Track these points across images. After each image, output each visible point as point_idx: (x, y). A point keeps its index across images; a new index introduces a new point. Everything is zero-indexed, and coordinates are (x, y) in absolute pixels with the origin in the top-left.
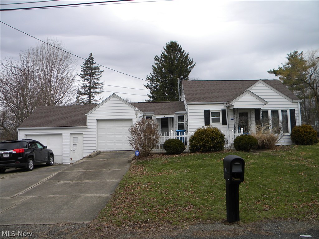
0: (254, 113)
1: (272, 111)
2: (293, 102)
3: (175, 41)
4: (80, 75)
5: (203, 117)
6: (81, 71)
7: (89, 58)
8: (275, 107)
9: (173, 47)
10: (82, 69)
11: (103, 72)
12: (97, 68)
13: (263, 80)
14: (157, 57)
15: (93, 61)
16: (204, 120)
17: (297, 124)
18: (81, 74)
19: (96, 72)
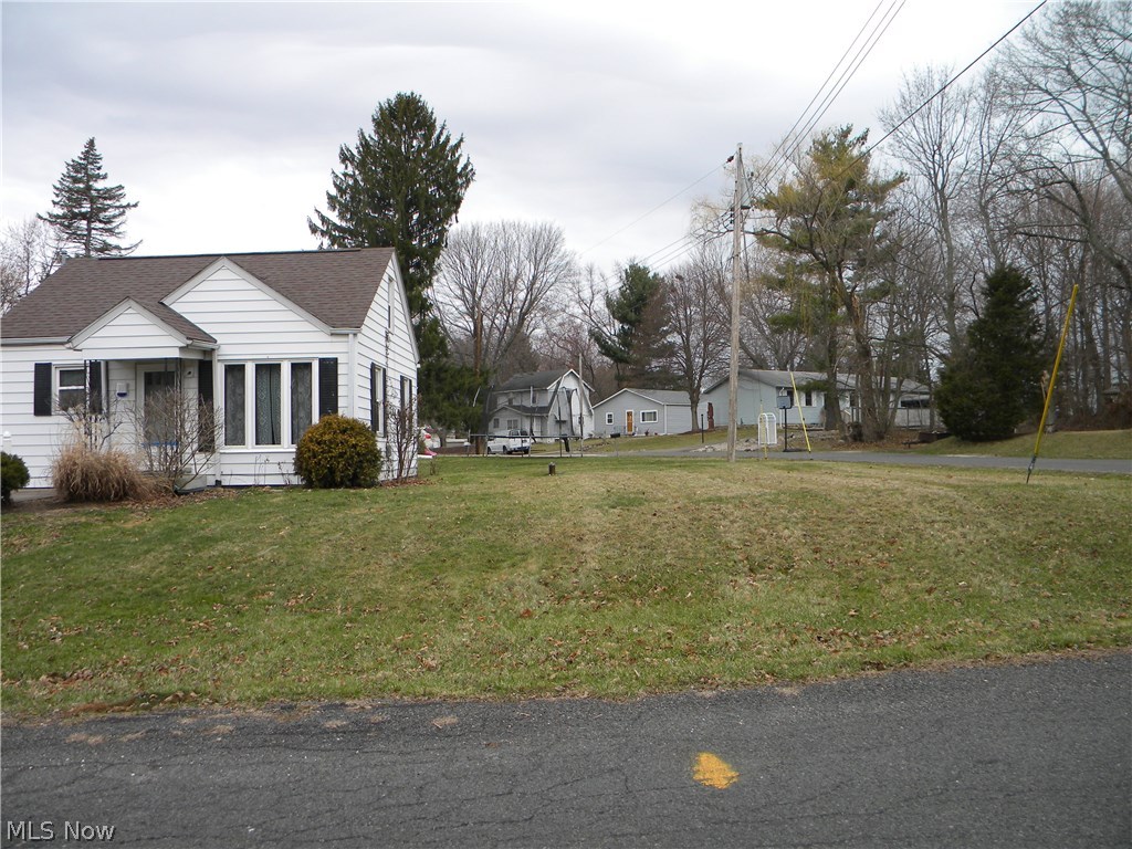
0: (196, 375)
2: (332, 334)
3: (412, 94)
4: (47, 216)
5: (31, 388)
6: (54, 203)
7: (81, 159)
9: (405, 116)
10: (57, 195)
11: (135, 205)
12: (109, 194)
14: (348, 150)
15: (99, 168)
16: (31, 398)
18: (50, 215)
19: (110, 206)
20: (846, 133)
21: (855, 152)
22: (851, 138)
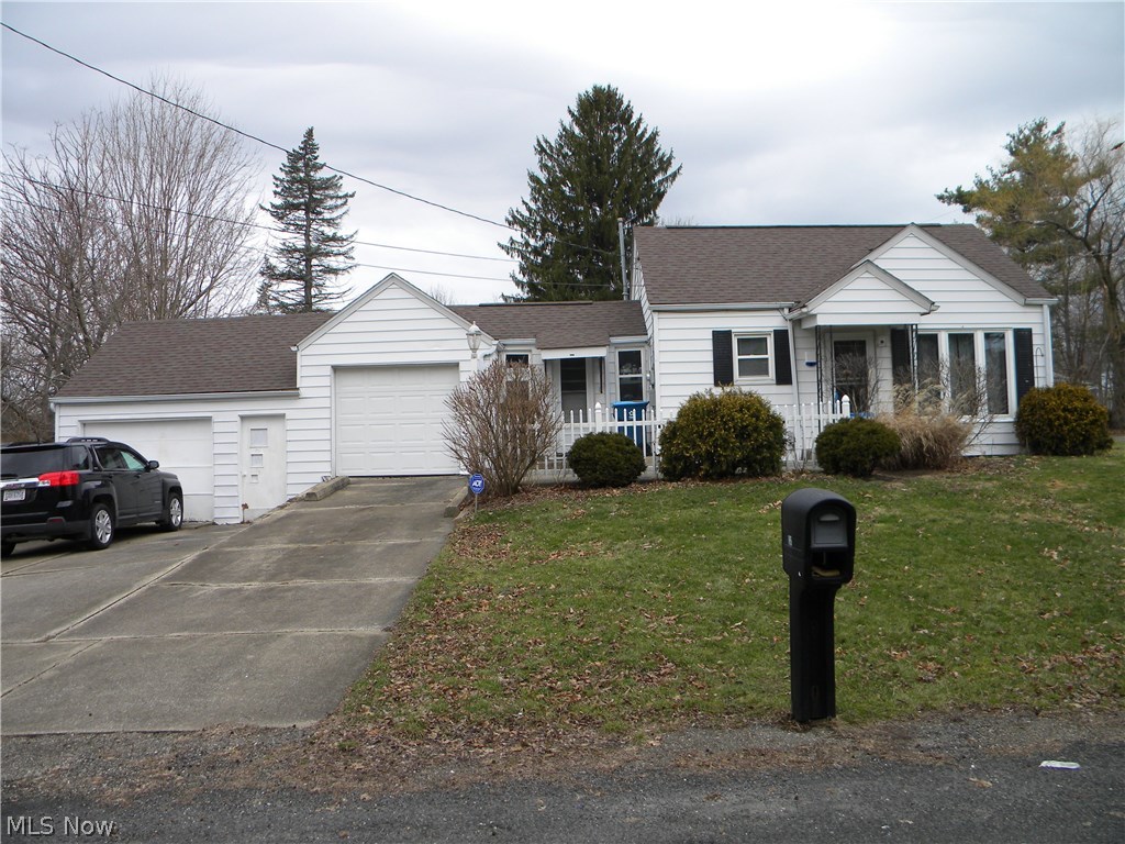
0: (889, 344)
1: (950, 335)
2: (1026, 305)
3: (609, 86)
4: (269, 207)
5: (709, 356)
6: (275, 193)
7: (301, 149)
8: (961, 323)
9: (601, 108)
10: (277, 186)
11: (352, 196)
12: (329, 184)
13: (922, 227)
14: (546, 142)
15: (316, 158)
17: (1039, 383)
18: (273, 206)
19: (327, 196)
20: (1040, 127)
21: (1053, 145)
22: (1045, 131)
